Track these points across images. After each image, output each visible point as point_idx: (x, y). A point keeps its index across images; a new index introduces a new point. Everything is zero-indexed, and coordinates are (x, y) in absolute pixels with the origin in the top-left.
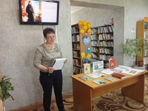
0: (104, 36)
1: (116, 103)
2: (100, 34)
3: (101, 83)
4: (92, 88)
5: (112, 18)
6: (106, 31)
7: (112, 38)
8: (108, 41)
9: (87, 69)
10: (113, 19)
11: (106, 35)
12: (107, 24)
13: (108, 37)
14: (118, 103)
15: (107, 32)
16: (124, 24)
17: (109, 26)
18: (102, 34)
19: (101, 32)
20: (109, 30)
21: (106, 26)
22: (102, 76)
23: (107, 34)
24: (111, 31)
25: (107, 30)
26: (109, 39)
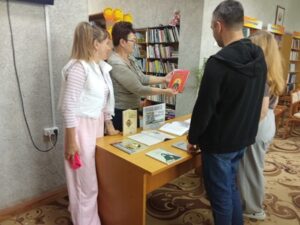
0: (157, 49)
1: (187, 195)
2: (150, 44)
3: (167, 157)
4: (149, 173)
5: (175, 11)
6: (162, 38)
7: (174, 56)
8: (165, 61)
9: (129, 124)
10: (177, 13)
11: (162, 48)
12: (165, 24)
13: (166, 52)
14: (191, 194)
15: (165, 40)
16: (201, 26)
17: (170, 27)
18: (153, 45)
19: (152, 41)
20: (168, 38)
21: (161, 28)
22: (166, 140)
23: (165, 45)
24: (173, 40)
25: (165, 38)
26: (168, 56)
